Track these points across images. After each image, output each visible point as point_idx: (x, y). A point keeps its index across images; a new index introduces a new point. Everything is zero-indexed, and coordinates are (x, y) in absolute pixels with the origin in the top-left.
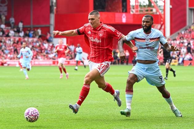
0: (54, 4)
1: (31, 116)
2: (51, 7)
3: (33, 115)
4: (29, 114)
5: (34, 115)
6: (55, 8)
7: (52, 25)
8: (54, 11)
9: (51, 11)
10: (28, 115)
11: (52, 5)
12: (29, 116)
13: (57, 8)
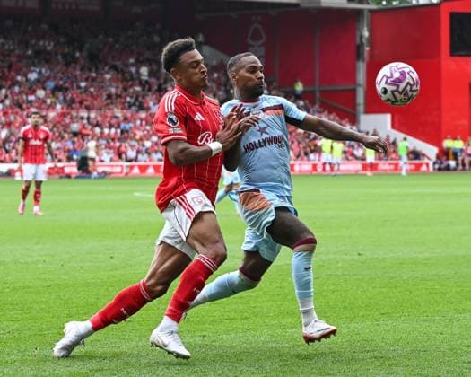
0: (364, 41)
1: (400, 93)
2: (359, 48)
3: (406, 94)
4: (398, 86)
5: (410, 94)
6: (367, 49)
7: (360, 85)
8: (366, 55)
9: (359, 56)
10: (394, 88)
11: (362, 44)
12: (397, 90)
13: (371, 50)
